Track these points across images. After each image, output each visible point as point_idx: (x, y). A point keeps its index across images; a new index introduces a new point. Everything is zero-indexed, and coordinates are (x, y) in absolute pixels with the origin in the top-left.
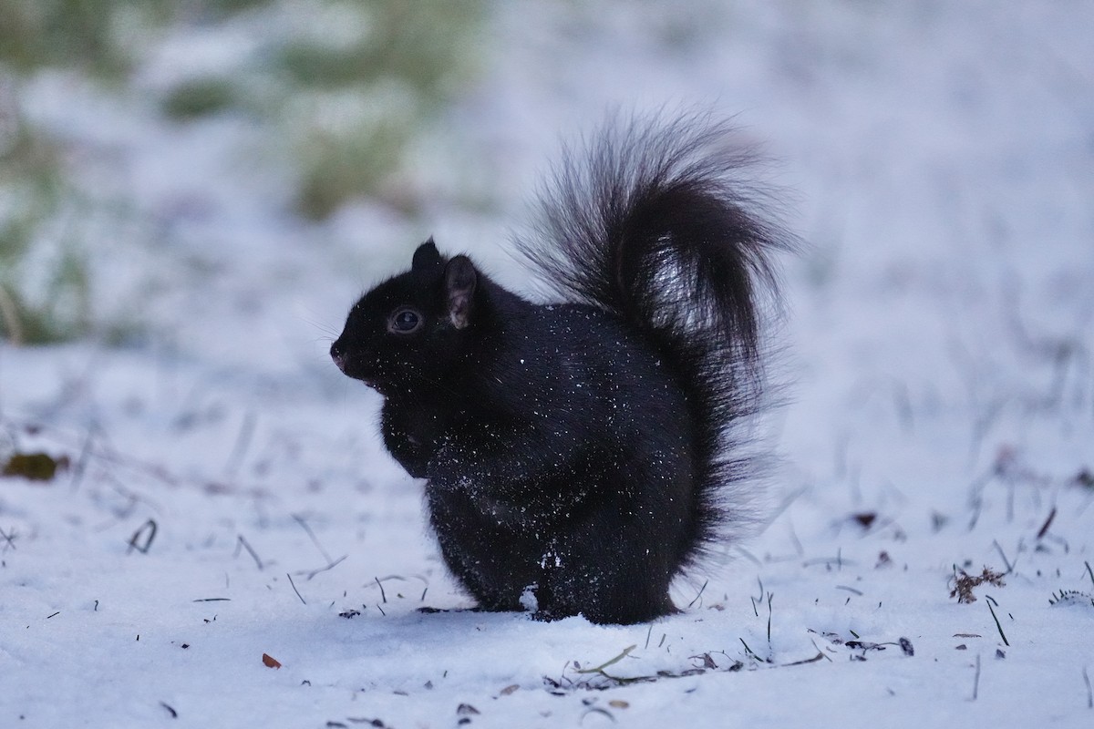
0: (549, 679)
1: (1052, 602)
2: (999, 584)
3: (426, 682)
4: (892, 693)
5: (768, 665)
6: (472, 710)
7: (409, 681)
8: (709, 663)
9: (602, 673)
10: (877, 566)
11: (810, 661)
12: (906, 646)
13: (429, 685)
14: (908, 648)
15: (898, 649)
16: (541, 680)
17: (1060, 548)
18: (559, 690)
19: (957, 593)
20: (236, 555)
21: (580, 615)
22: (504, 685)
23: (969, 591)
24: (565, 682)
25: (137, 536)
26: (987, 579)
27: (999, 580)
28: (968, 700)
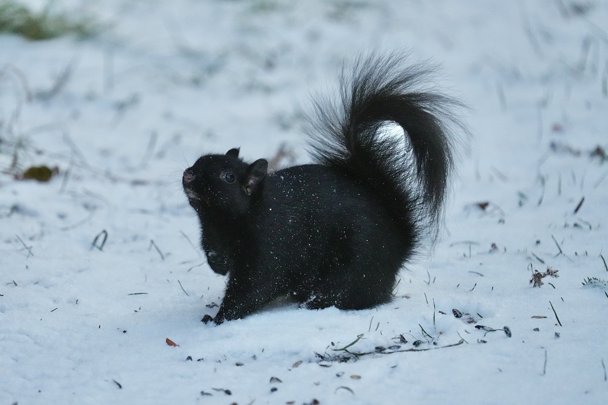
0: (318, 354)
1: (584, 284)
2: (556, 276)
3: (253, 355)
4: (501, 370)
5: (434, 346)
6: (278, 380)
7: (244, 354)
8: (403, 340)
9: (346, 350)
10: (490, 251)
11: (457, 345)
12: (507, 331)
13: (254, 357)
14: (508, 333)
15: (503, 333)
16: (314, 355)
17: (587, 227)
18: (324, 363)
19: (533, 281)
20: (150, 249)
21: (334, 306)
22: (295, 359)
23: (539, 280)
24: (327, 356)
25: (96, 239)
26: (549, 274)
27: (555, 274)
28: (542, 375)
